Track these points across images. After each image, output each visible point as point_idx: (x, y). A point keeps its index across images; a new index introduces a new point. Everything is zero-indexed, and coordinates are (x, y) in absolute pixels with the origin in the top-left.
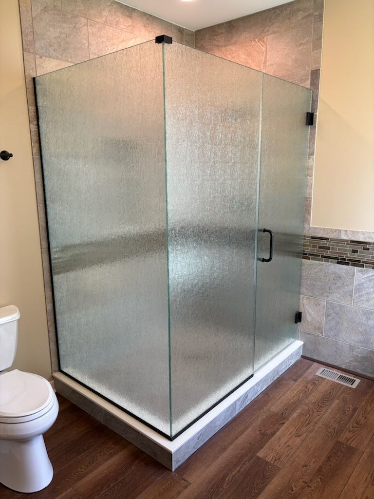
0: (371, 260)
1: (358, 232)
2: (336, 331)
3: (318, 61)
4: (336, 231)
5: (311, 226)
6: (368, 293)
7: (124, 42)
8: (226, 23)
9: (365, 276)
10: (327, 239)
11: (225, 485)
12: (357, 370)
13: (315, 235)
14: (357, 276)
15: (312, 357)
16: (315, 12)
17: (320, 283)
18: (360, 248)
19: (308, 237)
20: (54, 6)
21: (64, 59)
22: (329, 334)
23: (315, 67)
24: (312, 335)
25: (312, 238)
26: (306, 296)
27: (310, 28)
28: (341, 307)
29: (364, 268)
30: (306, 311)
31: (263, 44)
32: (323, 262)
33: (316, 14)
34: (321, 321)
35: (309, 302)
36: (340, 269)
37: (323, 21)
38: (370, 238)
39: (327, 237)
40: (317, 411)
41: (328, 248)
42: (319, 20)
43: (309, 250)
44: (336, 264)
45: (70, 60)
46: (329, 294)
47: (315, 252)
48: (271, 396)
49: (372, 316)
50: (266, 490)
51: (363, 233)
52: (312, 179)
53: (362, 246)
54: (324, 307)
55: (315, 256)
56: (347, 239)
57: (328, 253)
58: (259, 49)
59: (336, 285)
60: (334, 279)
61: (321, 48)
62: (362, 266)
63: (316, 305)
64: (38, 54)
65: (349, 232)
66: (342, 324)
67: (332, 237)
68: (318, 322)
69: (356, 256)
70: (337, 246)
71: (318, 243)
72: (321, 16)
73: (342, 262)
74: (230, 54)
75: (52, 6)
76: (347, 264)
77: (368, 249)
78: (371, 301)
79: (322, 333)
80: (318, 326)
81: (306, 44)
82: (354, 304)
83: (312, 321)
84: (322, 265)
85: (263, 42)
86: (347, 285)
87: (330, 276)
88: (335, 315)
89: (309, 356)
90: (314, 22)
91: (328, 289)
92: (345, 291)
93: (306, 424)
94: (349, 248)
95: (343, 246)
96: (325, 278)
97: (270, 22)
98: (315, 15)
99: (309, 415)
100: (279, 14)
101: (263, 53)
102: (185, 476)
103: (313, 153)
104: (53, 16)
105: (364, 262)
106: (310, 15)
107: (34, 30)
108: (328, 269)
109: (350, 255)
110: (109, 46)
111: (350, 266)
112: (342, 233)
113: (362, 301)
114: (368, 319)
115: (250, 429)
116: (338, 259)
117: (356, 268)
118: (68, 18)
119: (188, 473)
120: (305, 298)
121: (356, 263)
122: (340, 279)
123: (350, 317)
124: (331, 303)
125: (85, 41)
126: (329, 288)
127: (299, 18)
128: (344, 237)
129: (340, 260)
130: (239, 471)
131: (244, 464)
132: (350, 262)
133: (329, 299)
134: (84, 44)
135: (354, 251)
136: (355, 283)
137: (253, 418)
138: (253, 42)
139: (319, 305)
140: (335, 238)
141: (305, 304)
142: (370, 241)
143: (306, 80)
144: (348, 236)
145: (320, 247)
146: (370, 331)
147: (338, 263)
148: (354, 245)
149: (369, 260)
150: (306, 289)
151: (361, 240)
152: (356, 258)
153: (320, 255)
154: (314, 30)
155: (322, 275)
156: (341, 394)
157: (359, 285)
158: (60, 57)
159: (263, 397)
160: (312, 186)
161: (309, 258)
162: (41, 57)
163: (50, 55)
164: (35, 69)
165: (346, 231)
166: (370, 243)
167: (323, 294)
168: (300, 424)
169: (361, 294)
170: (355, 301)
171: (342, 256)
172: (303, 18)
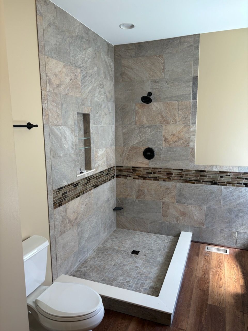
0: (231, 181)
1: (223, 166)
2: (212, 224)
3: (196, 72)
4: (210, 166)
5: (195, 164)
6: (230, 200)
7: (85, 50)
8: (137, 43)
9: (228, 190)
10: (205, 171)
11: (204, 325)
12: (225, 244)
13: (197, 169)
14: (223, 191)
15: (198, 241)
16: (194, 45)
17: (202, 197)
18: (224, 176)
19: (194, 170)
20: (54, 23)
21: (59, 59)
22: (208, 226)
23: (195, 75)
24: (198, 227)
25: (196, 171)
26: (193, 205)
27: (191, 53)
28: (215, 209)
29: (227, 186)
30: (194, 214)
31: (162, 58)
32: (203, 185)
33: (195, 45)
34: (203, 219)
35: (195, 208)
36: (213, 188)
37: (199, 50)
38: (230, 169)
39: (205, 170)
40: (221, 271)
41: (206, 176)
42: (197, 49)
43: (194, 178)
44: (211, 185)
45: (61, 60)
46: (208, 202)
47: (198, 179)
48: (191, 267)
49: (232, 213)
50: (226, 321)
51: (226, 167)
52: (195, 138)
53: (226, 174)
54: (204, 210)
55: (198, 182)
56: (217, 170)
57: (206, 179)
58: (159, 61)
59: (211, 197)
60: (210, 194)
61: (198, 65)
62: (226, 185)
63: (200, 210)
64: (46, 55)
65: (218, 167)
66: (216, 219)
67: (208, 170)
68: (202, 220)
69: (222, 180)
70: (211, 175)
71: (200, 174)
72: (198, 47)
73: (215, 183)
74: (140, 62)
75: (53, 23)
76: (218, 185)
77: (229, 176)
78: (232, 204)
79: (204, 226)
80: (201, 222)
81: (189, 62)
82: (222, 207)
83: (197, 219)
84: (203, 186)
85: (162, 57)
86: (218, 197)
87: (208, 192)
88: (211, 214)
89: (196, 240)
90: (194, 50)
91: (206, 200)
92: (217, 200)
93: (220, 280)
94: (218, 176)
95: (215, 175)
96: (204, 193)
97: (166, 46)
98: (195, 47)
99: (218, 274)
100: (172, 43)
101: (162, 64)
102: (179, 327)
103: (196, 123)
104: (53, 29)
105: (227, 183)
106: (191, 46)
107: (44, 38)
108: (206, 188)
109: (219, 180)
110: (79, 52)
111: (219, 186)
112: (214, 167)
113: (226, 204)
114: (230, 214)
115: (194, 289)
116: (212, 182)
117: (223, 187)
118: (60, 31)
119: (179, 325)
120: (193, 206)
121: (222, 184)
122: (214, 193)
123: (220, 214)
124: (209, 208)
125: (68, 48)
126: (208, 199)
127: (185, 47)
128: (215, 170)
129: (213, 183)
130: (206, 316)
131: (205, 310)
132: (219, 183)
133: (207, 205)
134: (68, 50)
135: (221, 177)
136: (223, 195)
137: (191, 283)
138: (155, 57)
139: (202, 209)
140: (210, 170)
141: (193, 210)
142: (230, 171)
143: (190, 82)
144: (217, 169)
145: (201, 176)
146: (232, 221)
147: (212, 184)
148: (221, 174)
149: (229, 181)
150: (194, 201)
151: (225, 171)
152: (223, 181)
153: (201, 180)
154: (194, 54)
155: (203, 192)
156: (225, 259)
157: (224, 196)
158: (57, 58)
159: (188, 269)
160: (195, 142)
161: (194, 183)
162: (48, 58)
163: (52, 56)
164: (45, 66)
165: (216, 166)
166: (230, 172)
167: (203, 203)
168: (217, 280)
169: (226, 200)
170: (223, 205)
171: (214, 181)
172: (187, 47)
